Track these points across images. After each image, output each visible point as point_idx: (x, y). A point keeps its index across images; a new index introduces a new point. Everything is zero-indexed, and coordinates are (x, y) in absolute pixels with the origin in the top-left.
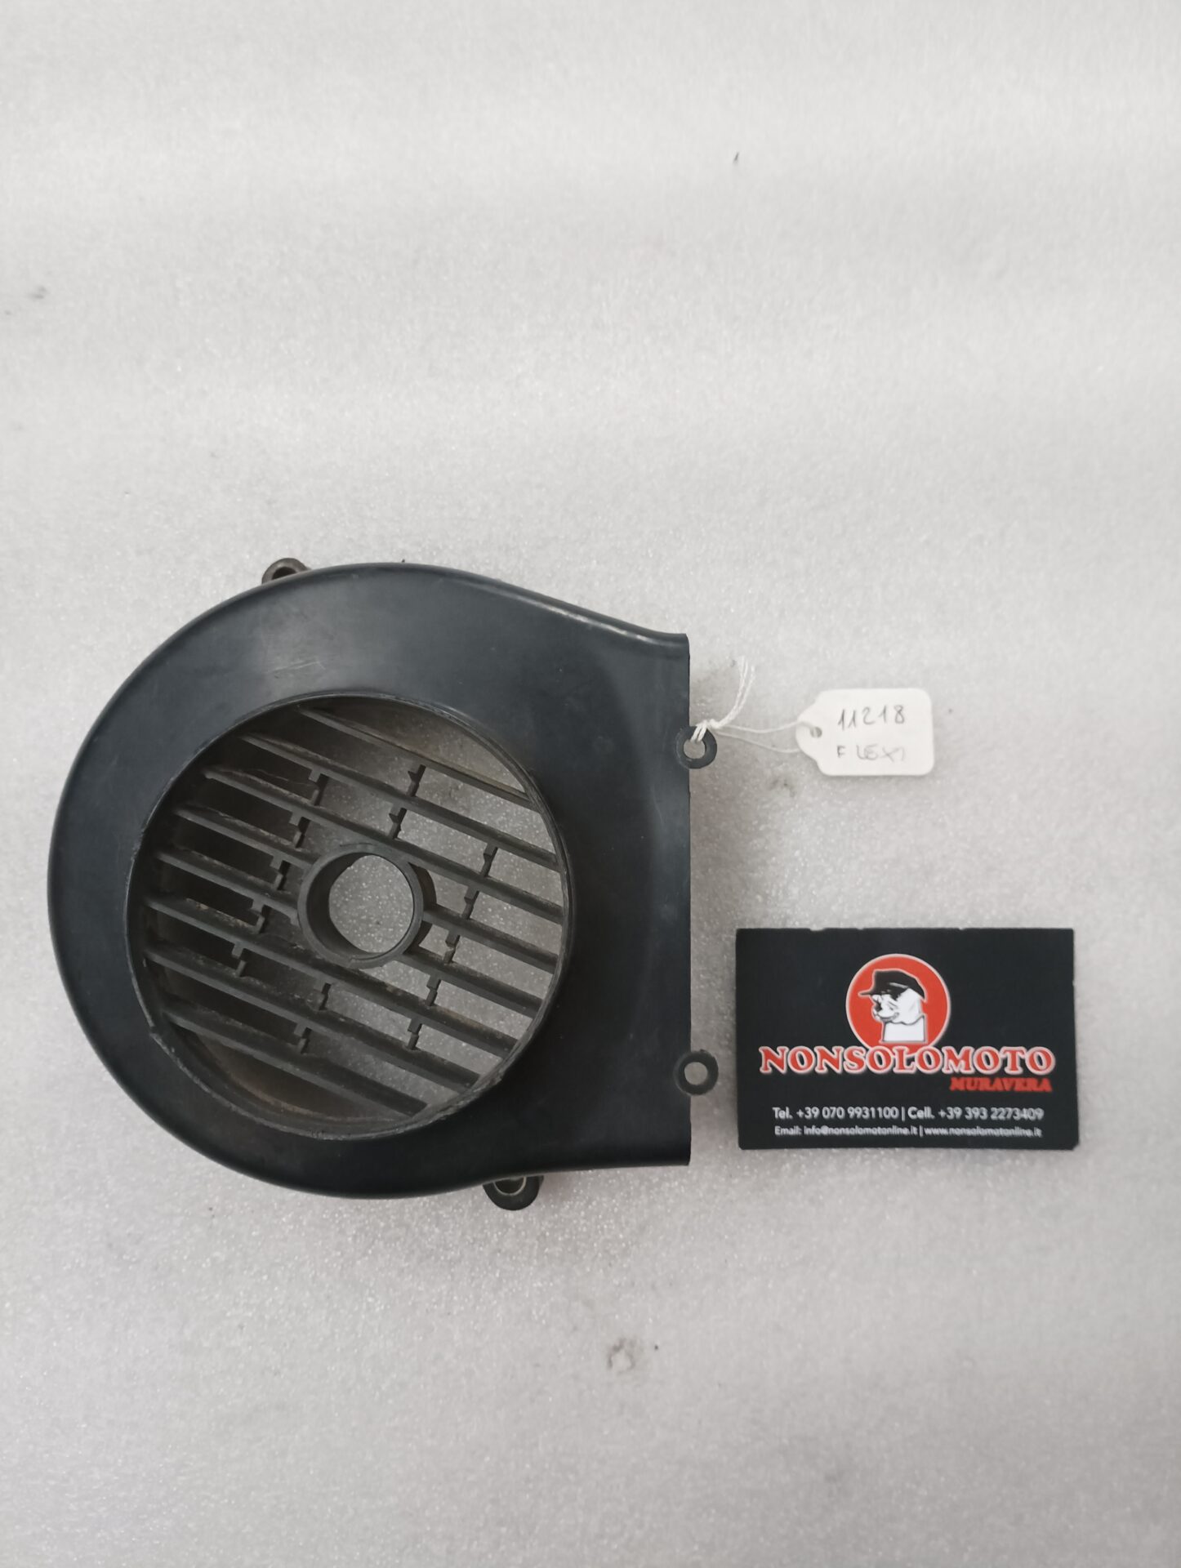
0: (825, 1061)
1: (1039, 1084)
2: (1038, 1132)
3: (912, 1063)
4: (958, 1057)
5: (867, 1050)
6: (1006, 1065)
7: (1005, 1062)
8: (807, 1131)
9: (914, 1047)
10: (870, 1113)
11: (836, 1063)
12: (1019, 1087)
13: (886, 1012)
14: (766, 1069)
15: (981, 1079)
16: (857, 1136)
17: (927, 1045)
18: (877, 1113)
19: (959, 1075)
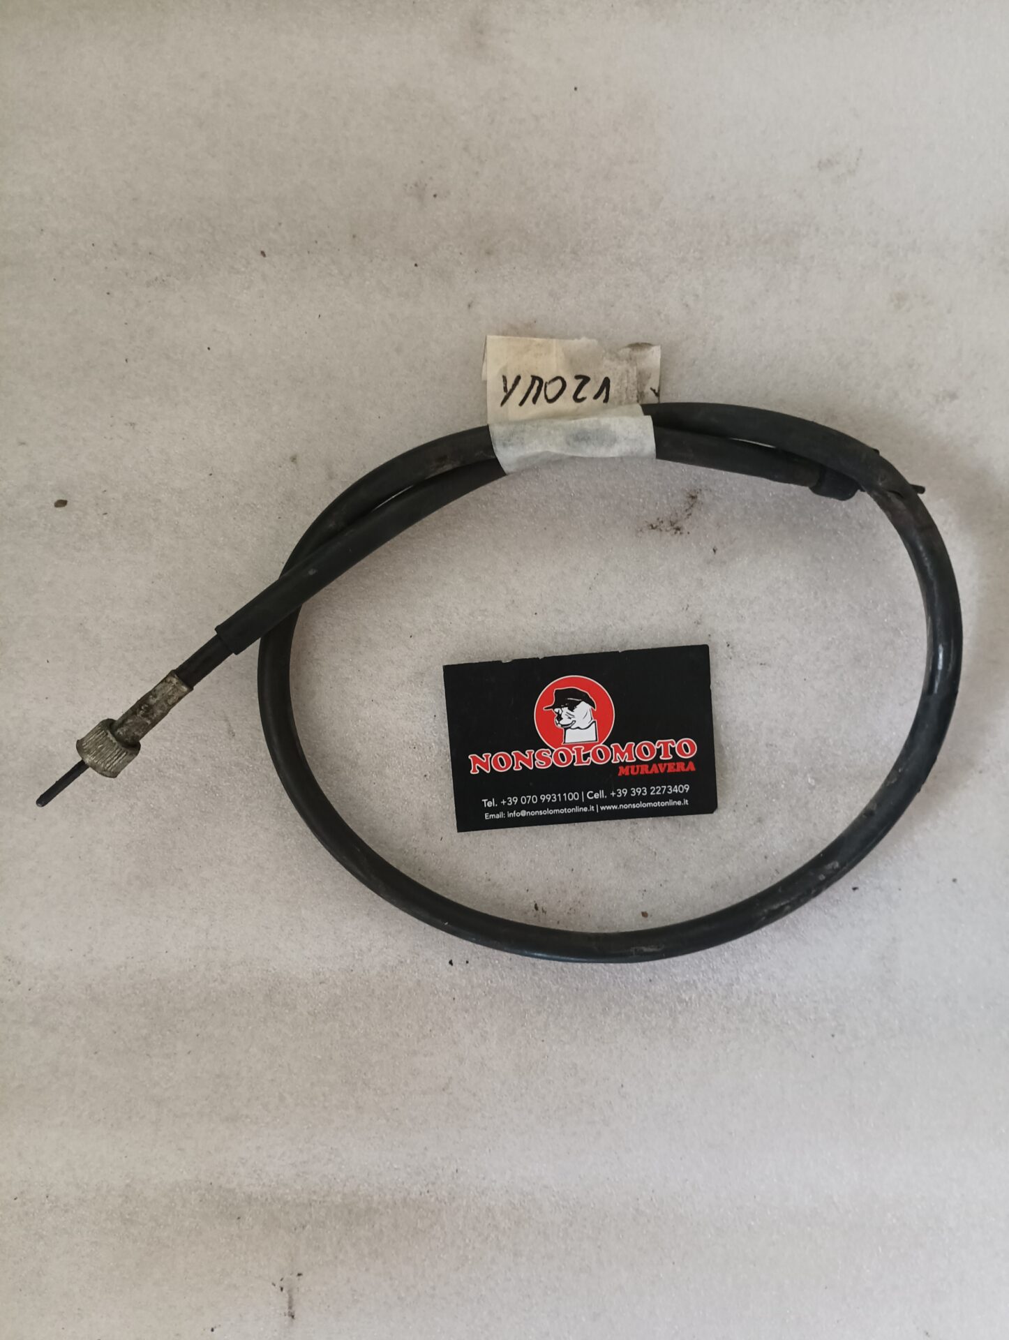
0: (520, 761)
1: (686, 767)
2: (686, 802)
3: (588, 758)
4: (623, 751)
5: (552, 751)
6: (661, 754)
7: (659, 751)
8: (510, 815)
9: (588, 745)
10: (558, 798)
11: (528, 762)
12: (671, 769)
13: (565, 721)
14: (475, 771)
15: (642, 766)
16: (548, 815)
17: (599, 743)
18: (563, 797)
19: (624, 764)
